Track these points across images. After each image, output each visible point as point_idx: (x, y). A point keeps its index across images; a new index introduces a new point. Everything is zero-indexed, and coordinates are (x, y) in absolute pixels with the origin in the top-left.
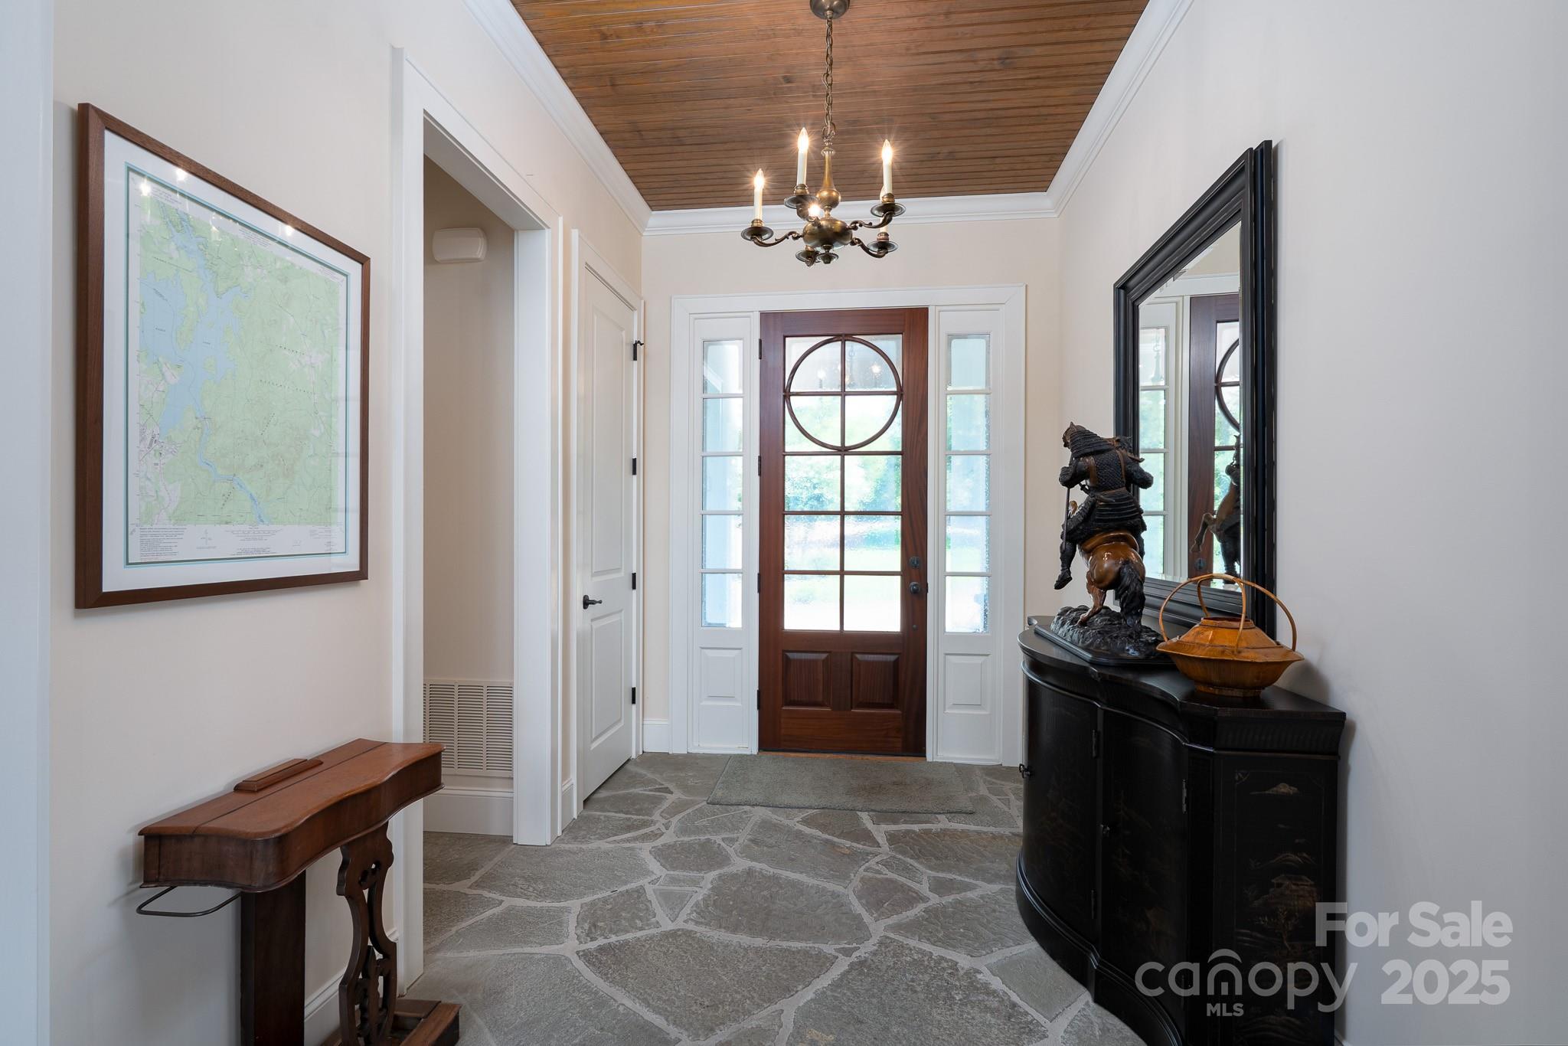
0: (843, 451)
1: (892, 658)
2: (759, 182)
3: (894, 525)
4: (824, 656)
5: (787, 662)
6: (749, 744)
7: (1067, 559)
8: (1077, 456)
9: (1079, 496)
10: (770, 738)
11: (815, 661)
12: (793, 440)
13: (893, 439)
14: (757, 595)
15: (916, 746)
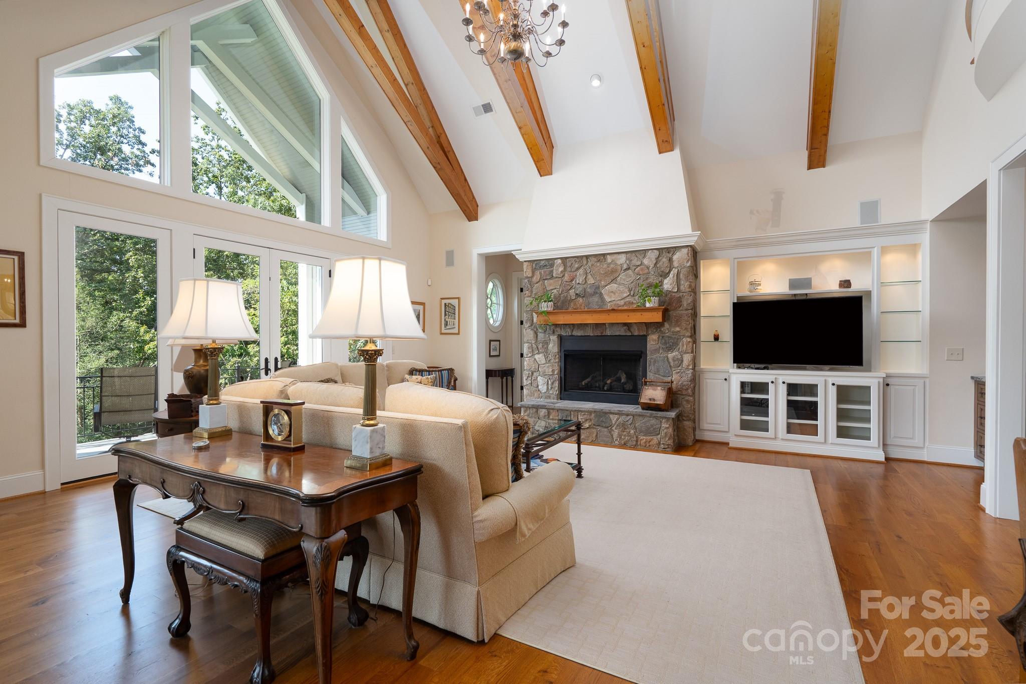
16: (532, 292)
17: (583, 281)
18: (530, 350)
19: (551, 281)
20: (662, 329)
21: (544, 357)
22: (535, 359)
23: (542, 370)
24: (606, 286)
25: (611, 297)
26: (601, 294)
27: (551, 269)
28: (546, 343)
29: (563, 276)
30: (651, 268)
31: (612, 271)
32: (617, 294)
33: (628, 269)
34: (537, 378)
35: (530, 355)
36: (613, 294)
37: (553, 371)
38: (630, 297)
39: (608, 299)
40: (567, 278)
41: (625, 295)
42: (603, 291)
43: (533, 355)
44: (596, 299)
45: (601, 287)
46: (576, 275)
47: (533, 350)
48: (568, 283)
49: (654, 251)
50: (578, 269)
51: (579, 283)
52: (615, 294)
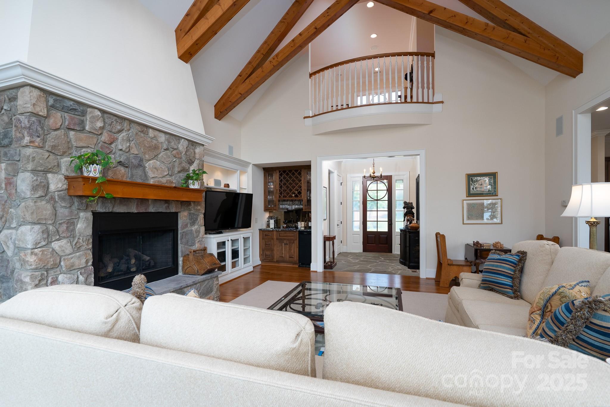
0: (377, 200)
1: (386, 236)
2: (365, 170)
3: (387, 213)
4: (374, 236)
5: (368, 236)
6: (361, 250)
7: (405, 218)
8: (405, 205)
9: (406, 210)
10: (365, 250)
11: (373, 237)
12: (368, 198)
13: (386, 198)
14: (362, 225)
15: (391, 252)
16: (44, 141)
17: (126, 148)
18: (45, 236)
19: (82, 135)
20: (190, 208)
21: (69, 244)
22: (53, 250)
23: (68, 263)
24: (150, 160)
25: (154, 173)
26: (145, 167)
27: (82, 118)
28: (71, 224)
29: (101, 134)
30: (183, 154)
31: (155, 147)
32: (159, 171)
33: (167, 149)
34: (57, 278)
35: (43, 243)
36: (156, 171)
37: (87, 262)
38: (168, 176)
39: (151, 174)
40: (105, 137)
41: (166, 173)
42: (147, 165)
43: (50, 242)
44: (139, 172)
45: (144, 161)
46: (117, 139)
47: (48, 235)
48: (106, 145)
49: (186, 140)
50: (120, 131)
51: (121, 150)
52: (157, 170)
